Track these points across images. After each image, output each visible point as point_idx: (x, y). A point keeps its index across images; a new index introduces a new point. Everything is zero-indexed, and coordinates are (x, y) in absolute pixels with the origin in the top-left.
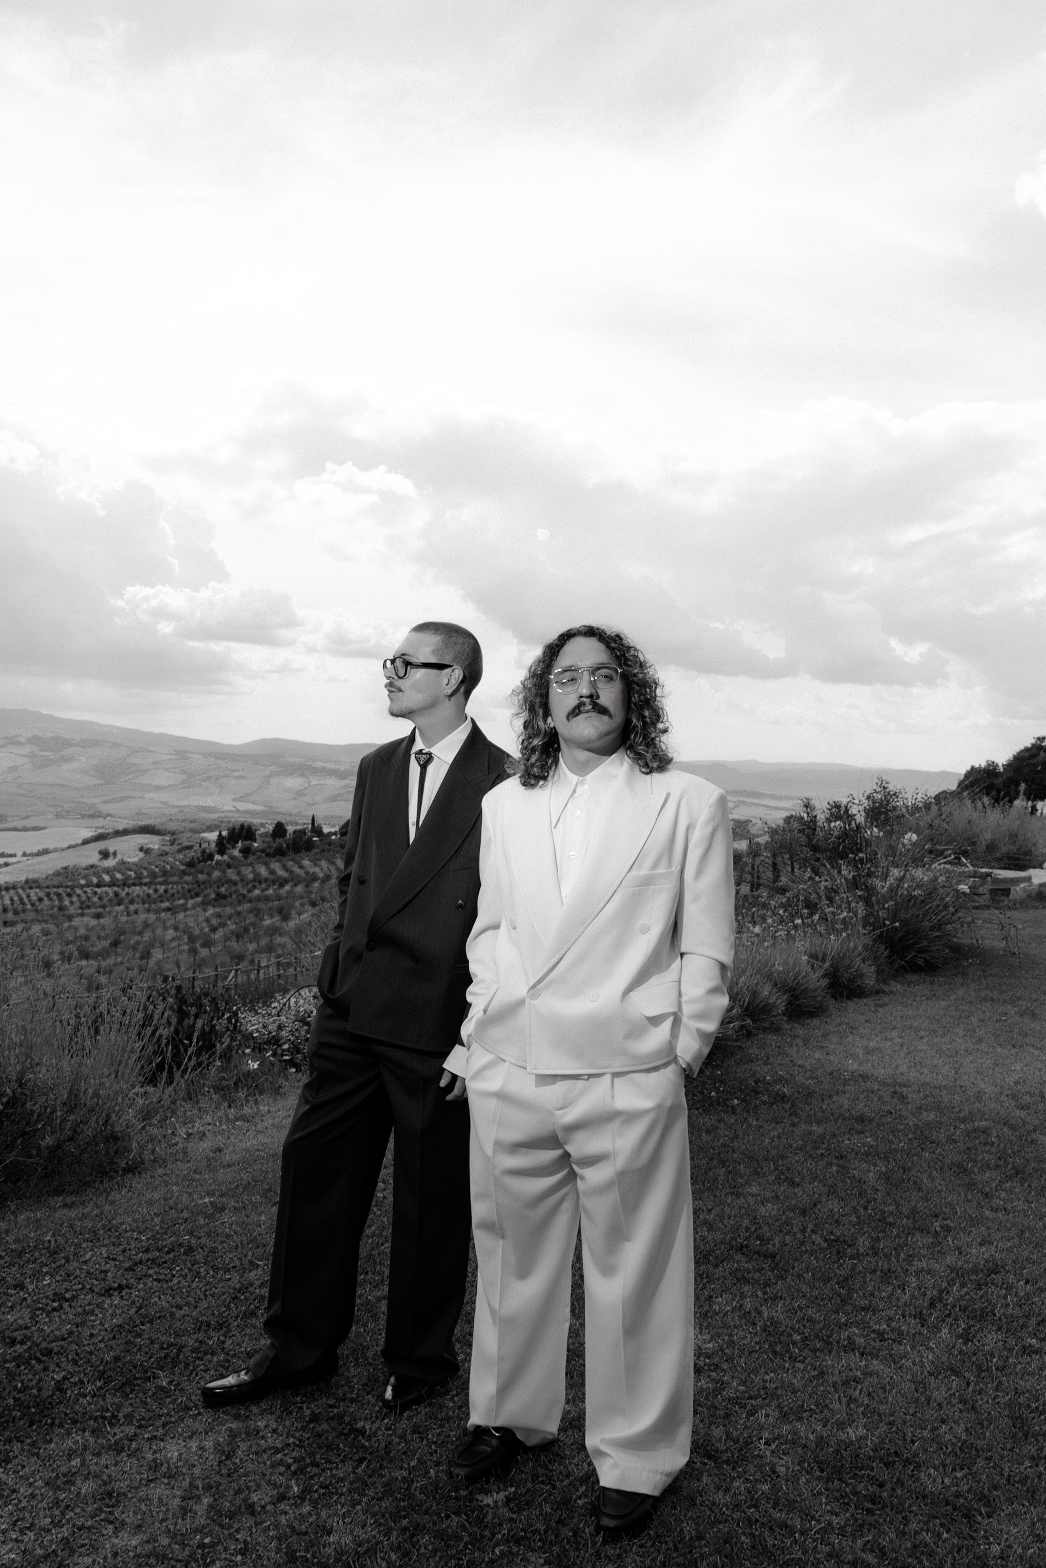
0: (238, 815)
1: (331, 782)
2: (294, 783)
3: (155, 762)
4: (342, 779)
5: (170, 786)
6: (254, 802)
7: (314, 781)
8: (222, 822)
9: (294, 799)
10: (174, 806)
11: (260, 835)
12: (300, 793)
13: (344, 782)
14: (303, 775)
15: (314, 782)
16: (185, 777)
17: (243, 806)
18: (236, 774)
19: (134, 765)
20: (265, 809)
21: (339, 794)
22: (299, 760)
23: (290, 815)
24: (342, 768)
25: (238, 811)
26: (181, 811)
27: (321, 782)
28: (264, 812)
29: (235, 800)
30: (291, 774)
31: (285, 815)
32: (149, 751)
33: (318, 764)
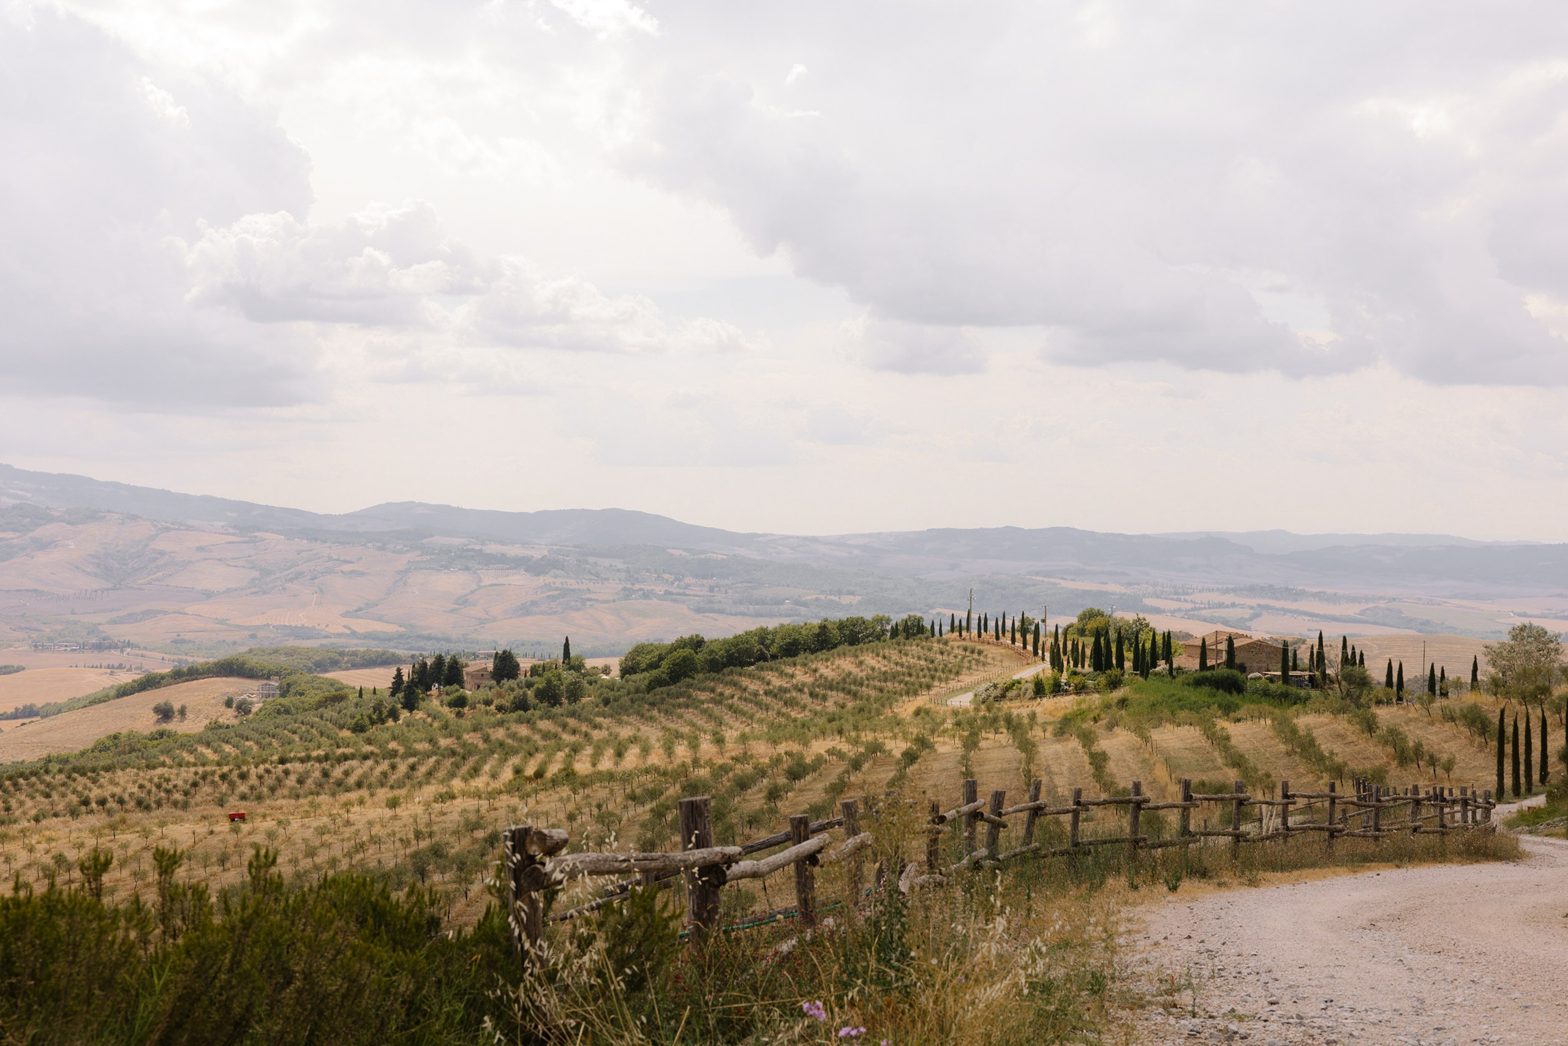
0: (356, 642)
1: (519, 579)
2: (453, 582)
3: (200, 549)
4: (538, 575)
5: (228, 591)
6: (380, 619)
7: (488, 578)
8: (342, 654)
9: (453, 611)
10: (240, 627)
11: (472, 675)
12: (463, 602)
13: (541, 580)
14: (467, 569)
15: (487, 581)
16: (255, 574)
17: (361, 626)
18: (347, 568)
19: (162, 553)
20: (401, 629)
21: (534, 603)
22: (456, 541)
23: (448, 640)
24: (537, 555)
25: (354, 634)
26: (253, 636)
27: (501, 580)
28: (401, 636)
29: (347, 614)
30: (446, 567)
31: (438, 640)
32: (189, 528)
33: (492, 548)
